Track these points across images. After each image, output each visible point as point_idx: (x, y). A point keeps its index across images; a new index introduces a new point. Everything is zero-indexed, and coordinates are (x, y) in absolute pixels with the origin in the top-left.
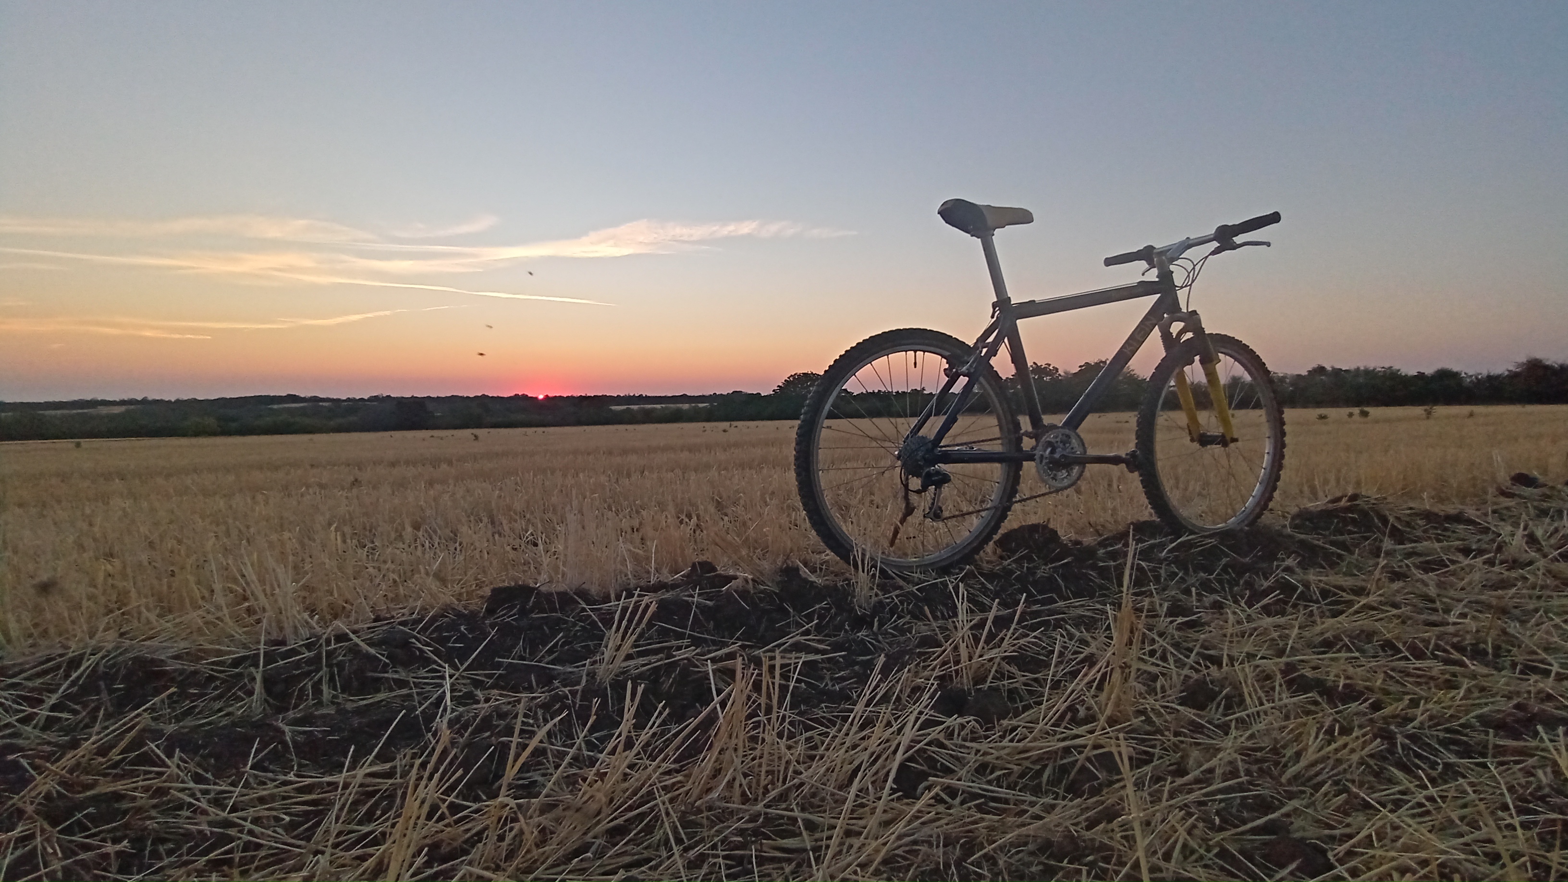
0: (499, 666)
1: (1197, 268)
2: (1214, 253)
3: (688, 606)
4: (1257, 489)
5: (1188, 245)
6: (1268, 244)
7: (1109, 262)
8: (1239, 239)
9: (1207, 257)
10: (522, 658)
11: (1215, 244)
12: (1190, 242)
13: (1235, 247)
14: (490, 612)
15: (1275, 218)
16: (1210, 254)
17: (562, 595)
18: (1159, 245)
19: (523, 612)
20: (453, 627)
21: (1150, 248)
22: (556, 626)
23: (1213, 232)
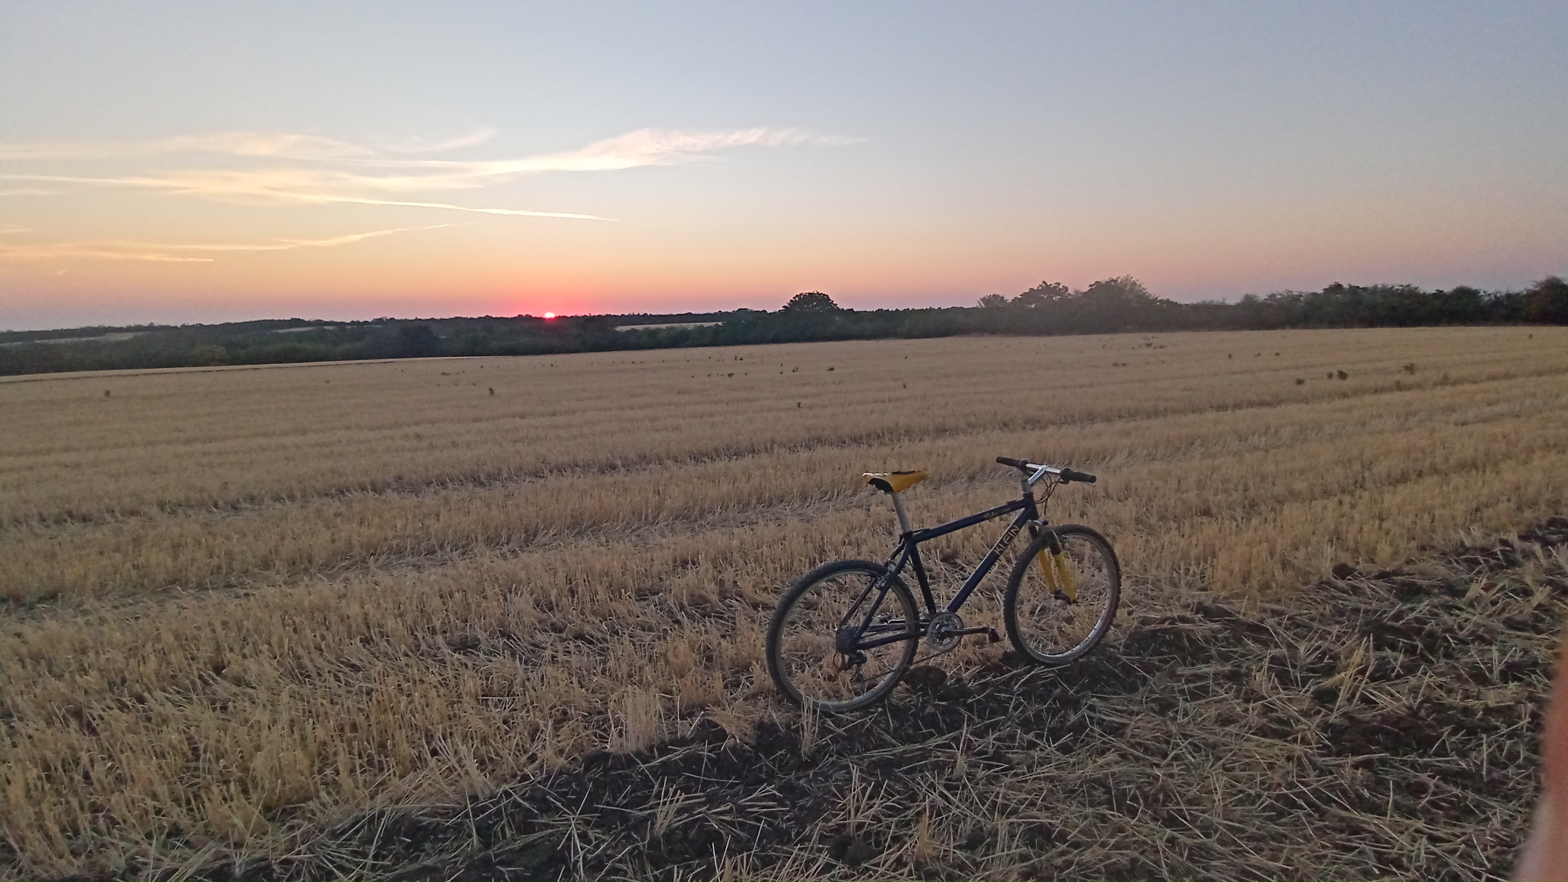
0: (596, 810)
3: (701, 757)
4: (1098, 624)
7: (999, 462)
10: (608, 804)
14: (587, 769)
15: (1091, 480)
17: (627, 756)
19: (606, 770)
20: (567, 784)
22: (626, 779)
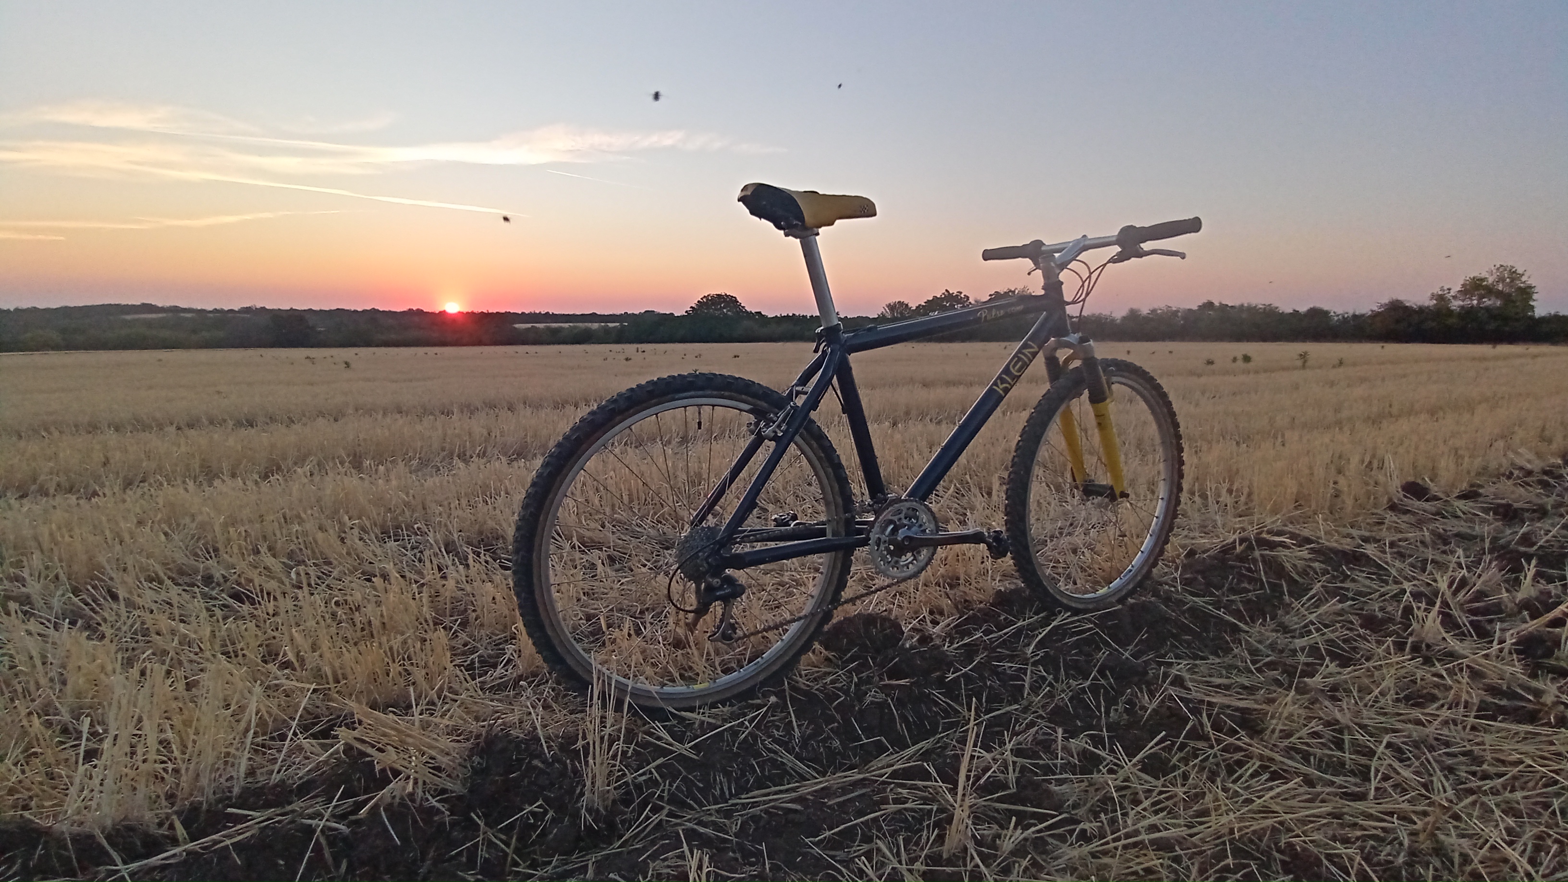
1: (1094, 276)
2: (1112, 261)
3: (308, 831)
4: (1147, 542)
5: (1085, 245)
6: (1183, 256)
7: (988, 255)
8: (1147, 246)
9: (1105, 265)
11: (1117, 249)
12: (1087, 243)
13: (1141, 254)
15: (1194, 225)
16: (1109, 262)
18: (1049, 241)
21: (1038, 244)
23: (1116, 233)
